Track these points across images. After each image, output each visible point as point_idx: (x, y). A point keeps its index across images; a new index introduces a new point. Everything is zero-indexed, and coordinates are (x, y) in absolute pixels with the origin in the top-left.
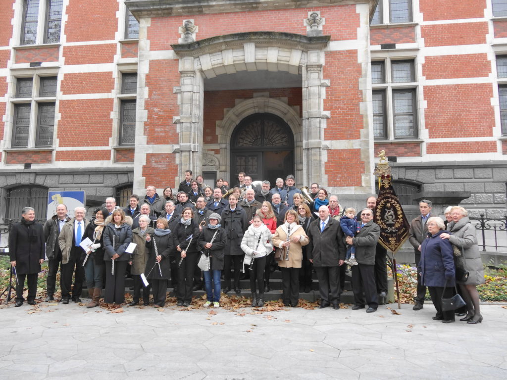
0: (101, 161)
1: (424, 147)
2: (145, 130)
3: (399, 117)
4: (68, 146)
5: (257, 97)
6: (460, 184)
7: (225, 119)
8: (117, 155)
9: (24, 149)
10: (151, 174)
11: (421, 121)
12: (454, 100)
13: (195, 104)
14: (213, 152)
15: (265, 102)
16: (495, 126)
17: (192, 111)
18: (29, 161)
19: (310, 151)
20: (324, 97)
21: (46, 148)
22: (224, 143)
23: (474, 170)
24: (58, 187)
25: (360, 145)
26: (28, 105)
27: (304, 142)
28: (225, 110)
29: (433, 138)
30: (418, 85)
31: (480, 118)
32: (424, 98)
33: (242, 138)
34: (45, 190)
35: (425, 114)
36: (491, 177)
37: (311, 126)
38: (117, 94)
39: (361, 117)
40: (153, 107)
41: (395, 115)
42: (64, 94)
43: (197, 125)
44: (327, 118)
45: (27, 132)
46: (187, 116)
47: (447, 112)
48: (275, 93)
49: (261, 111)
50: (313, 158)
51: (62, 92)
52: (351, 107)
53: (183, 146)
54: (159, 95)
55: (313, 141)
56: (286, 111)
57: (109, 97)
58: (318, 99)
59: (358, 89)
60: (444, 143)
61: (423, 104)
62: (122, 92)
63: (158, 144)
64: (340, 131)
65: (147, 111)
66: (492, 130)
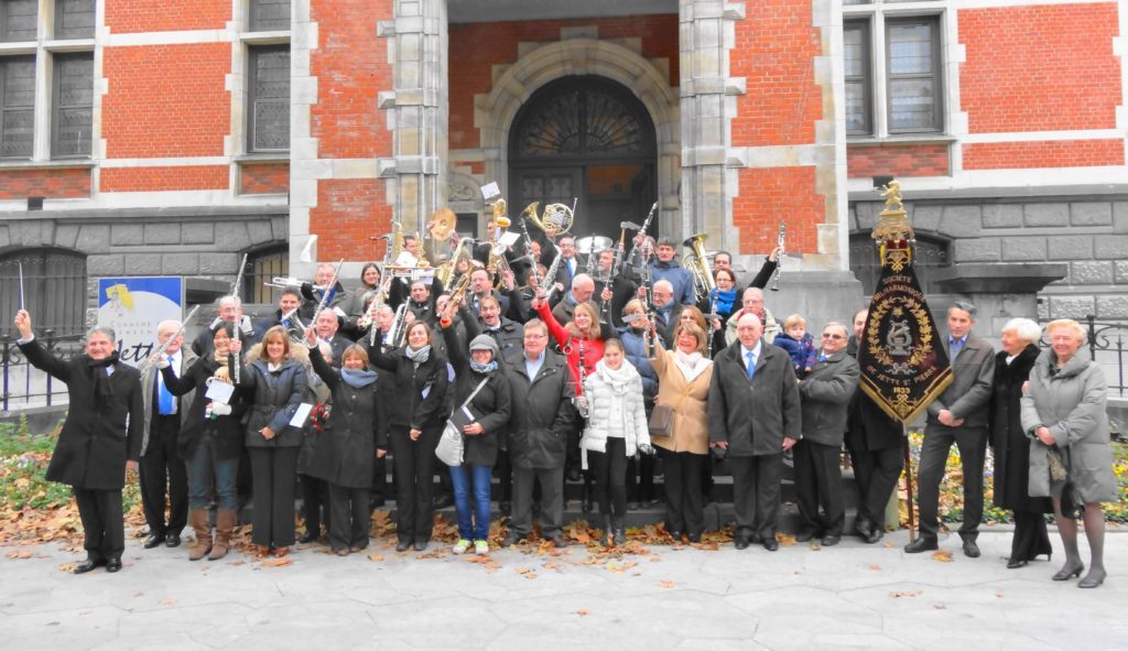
0: (208, 192)
1: (957, 154)
2: (313, 124)
3: (900, 83)
4: (127, 157)
5: (569, 38)
6: (1038, 239)
7: (496, 91)
8: (243, 179)
9: (26, 164)
10: (329, 227)
11: (952, 90)
12: (1029, 44)
13: (430, 63)
14: (469, 168)
15: (587, 49)
16: (1120, 104)
17: (421, 78)
18: (37, 193)
19: (699, 172)
20: (730, 43)
21: (77, 163)
22: (494, 148)
23: (1070, 206)
24: (109, 254)
25: (815, 158)
26: (30, 58)
27: (685, 151)
28: (495, 68)
29: (978, 132)
30: (945, 9)
31: (1089, 86)
32: (960, 38)
33: (533, 135)
34: (78, 261)
35: (961, 78)
36: (1110, 222)
37: (700, 114)
38: (238, 32)
39: (817, 92)
40: (330, 69)
41: (891, 79)
42: (113, 31)
43: (434, 113)
44: (739, 95)
45: (31, 124)
46: (412, 90)
47: (1013, 71)
48: (611, 29)
49: (580, 71)
50: (706, 189)
51: (108, 28)
52: (793, 67)
53: (403, 162)
54: (343, 41)
55: (706, 149)
56: (637, 71)
57: (222, 40)
58: (717, 50)
59: (810, 26)
60: (1004, 144)
61: (955, 53)
62: (252, 27)
63: (344, 157)
64: (770, 125)
65: (315, 78)
66: (1114, 113)
